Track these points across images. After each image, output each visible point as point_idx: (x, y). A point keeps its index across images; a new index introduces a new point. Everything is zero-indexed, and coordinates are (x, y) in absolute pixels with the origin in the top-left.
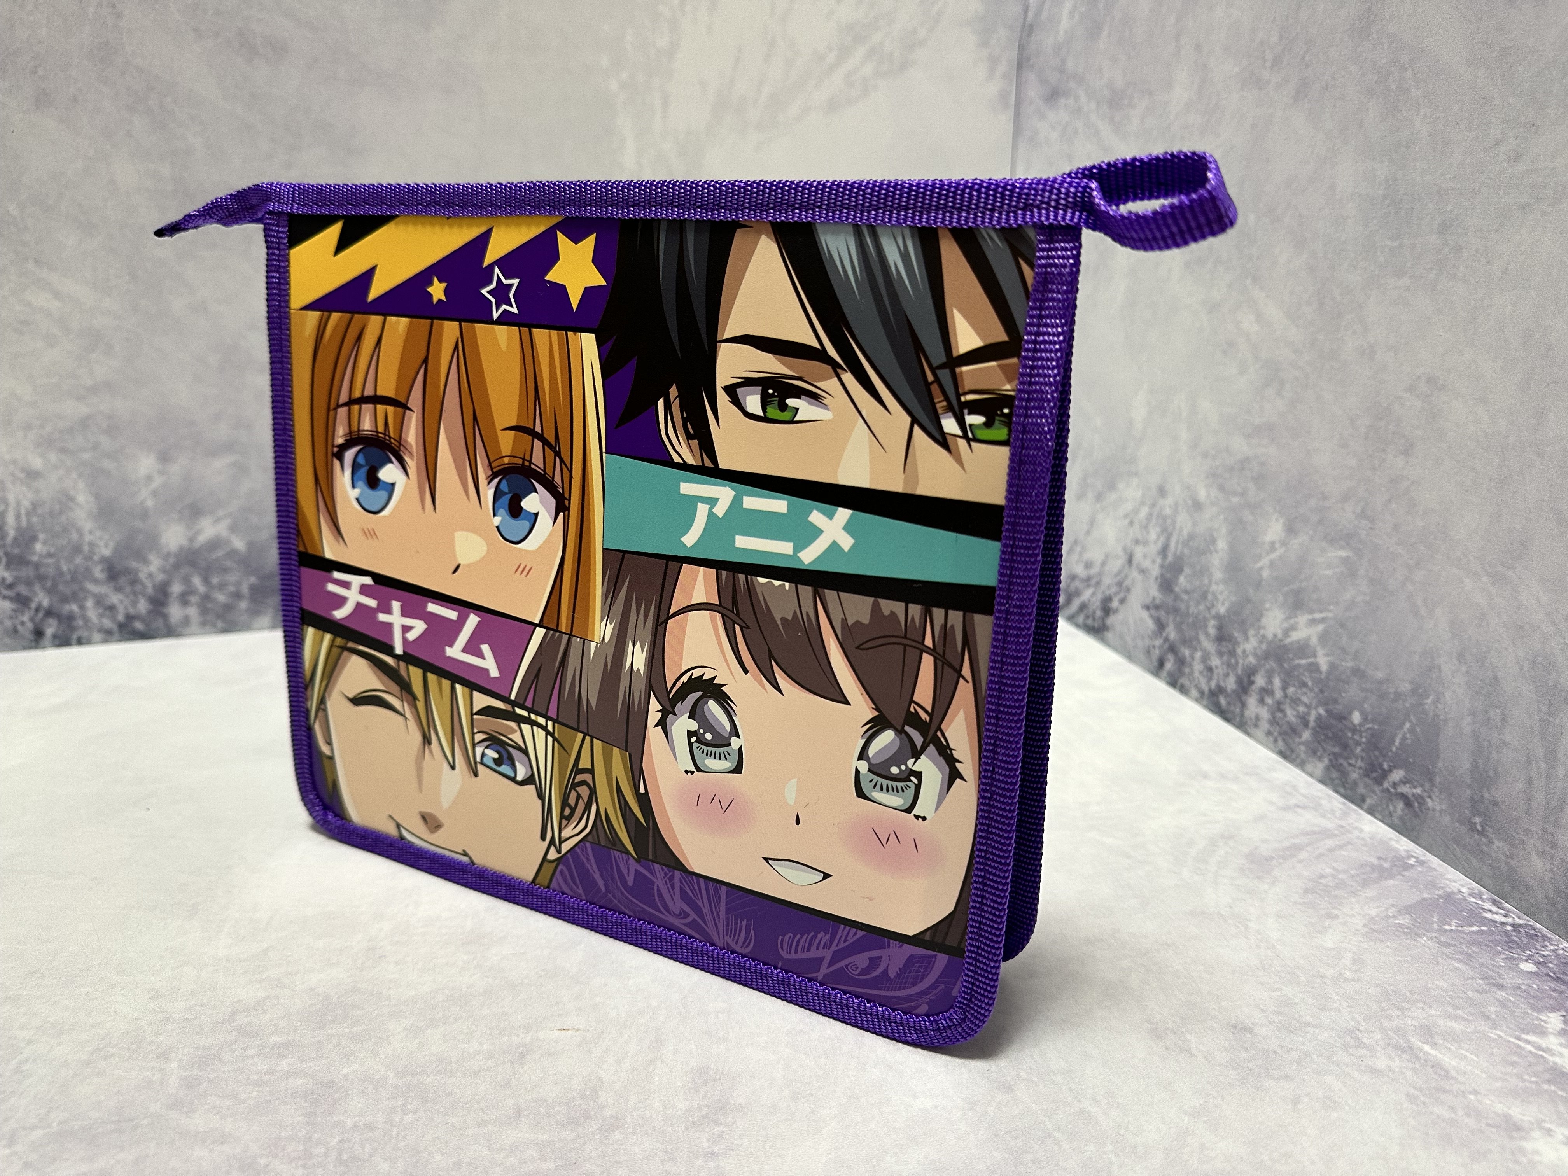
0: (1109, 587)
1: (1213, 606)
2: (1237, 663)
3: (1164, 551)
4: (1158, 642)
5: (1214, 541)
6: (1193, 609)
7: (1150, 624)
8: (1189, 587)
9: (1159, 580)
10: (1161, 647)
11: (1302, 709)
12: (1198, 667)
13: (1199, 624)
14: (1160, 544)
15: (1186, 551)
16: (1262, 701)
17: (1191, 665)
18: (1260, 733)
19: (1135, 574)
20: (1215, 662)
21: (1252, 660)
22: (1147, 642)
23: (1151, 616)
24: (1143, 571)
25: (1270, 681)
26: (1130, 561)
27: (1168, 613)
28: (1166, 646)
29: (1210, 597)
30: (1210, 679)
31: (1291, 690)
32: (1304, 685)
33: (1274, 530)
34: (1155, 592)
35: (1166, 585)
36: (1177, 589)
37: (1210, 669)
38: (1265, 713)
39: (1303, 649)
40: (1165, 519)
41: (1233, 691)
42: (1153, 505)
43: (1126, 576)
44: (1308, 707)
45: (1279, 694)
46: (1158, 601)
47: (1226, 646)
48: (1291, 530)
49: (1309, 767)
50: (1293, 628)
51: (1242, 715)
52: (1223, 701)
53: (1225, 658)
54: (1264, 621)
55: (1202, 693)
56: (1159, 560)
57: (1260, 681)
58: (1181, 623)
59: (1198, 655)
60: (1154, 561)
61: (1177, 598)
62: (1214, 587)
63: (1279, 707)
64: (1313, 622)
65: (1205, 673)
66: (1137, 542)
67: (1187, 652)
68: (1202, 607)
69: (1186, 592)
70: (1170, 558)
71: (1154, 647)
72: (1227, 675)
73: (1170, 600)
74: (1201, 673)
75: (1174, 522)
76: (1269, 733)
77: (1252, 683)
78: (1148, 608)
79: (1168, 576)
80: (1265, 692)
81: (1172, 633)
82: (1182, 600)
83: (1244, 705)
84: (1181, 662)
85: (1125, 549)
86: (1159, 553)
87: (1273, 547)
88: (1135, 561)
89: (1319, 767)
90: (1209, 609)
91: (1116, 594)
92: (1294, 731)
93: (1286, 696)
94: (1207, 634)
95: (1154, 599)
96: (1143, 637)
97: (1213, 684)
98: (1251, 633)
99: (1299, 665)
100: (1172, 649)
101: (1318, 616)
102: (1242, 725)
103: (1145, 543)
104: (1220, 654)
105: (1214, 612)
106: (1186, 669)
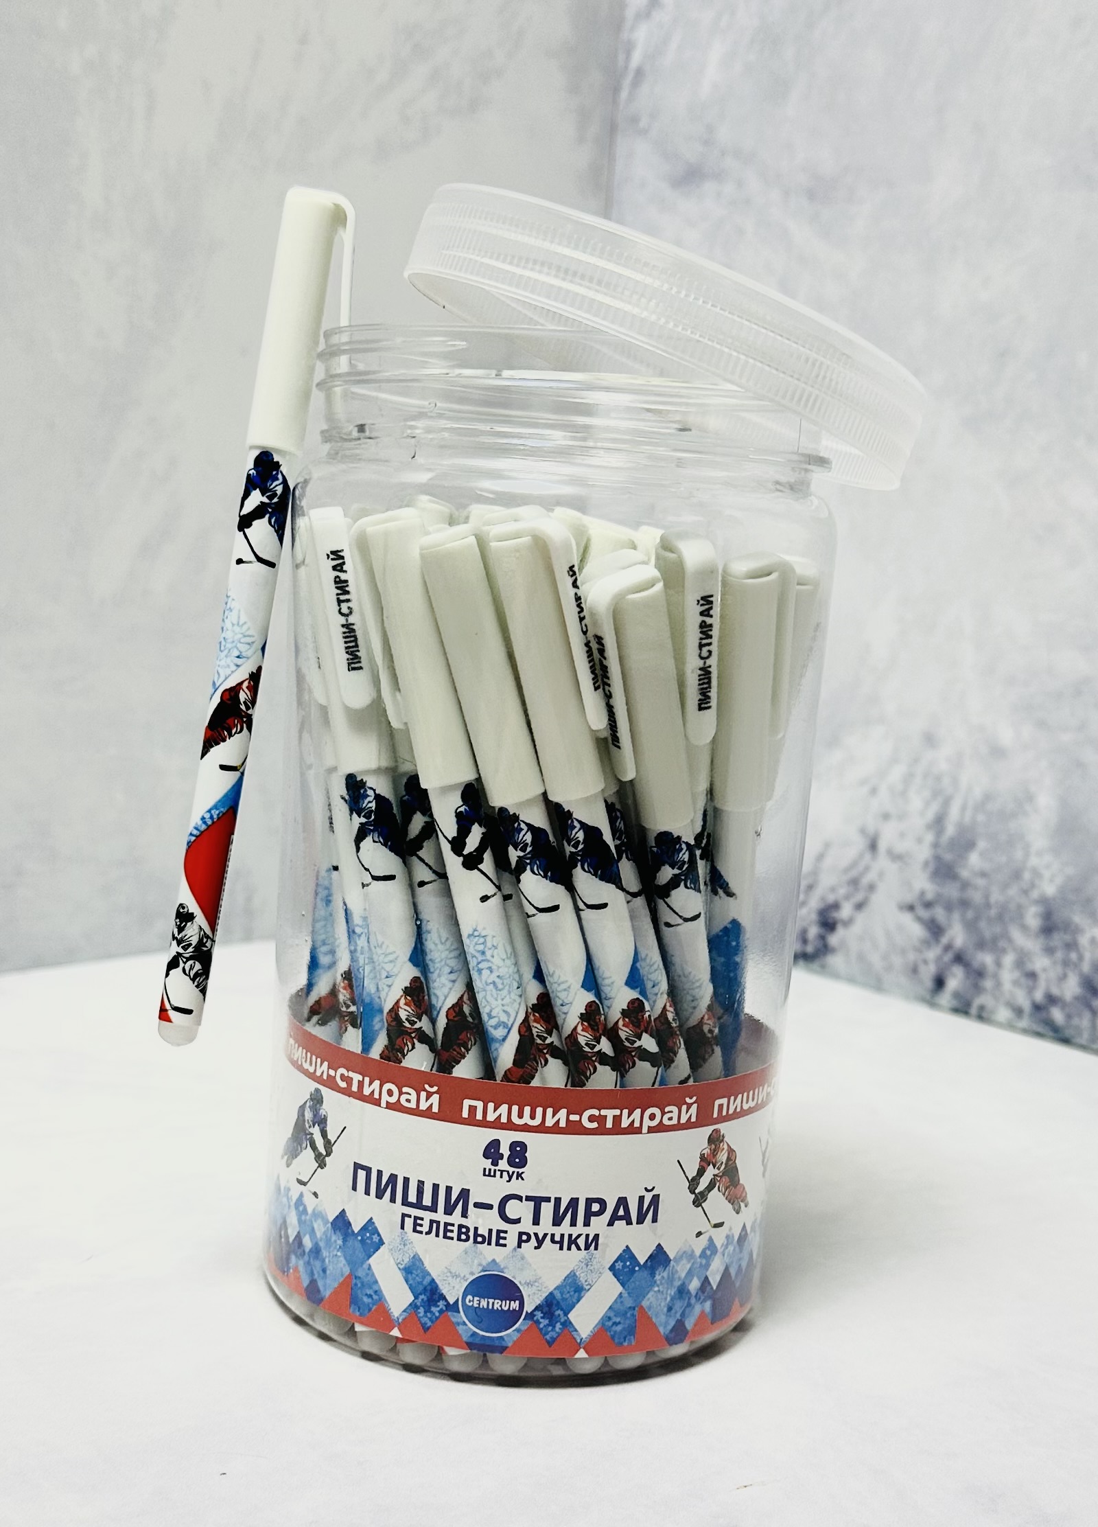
0: (833, 889)
1: (1033, 885)
2: (1081, 958)
3: (938, 823)
4: (932, 954)
5: (1030, 798)
6: (996, 897)
7: (917, 931)
8: (987, 866)
9: (931, 867)
10: (939, 959)
12: (1008, 975)
13: (1007, 915)
14: (930, 815)
15: (981, 818)
17: (996, 976)
19: (883, 862)
20: (1040, 963)
22: (912, 956)
23: (919, 919)
24: (896, 857)
26: (873, 846)
27: (949, 908)
28: (948, 957)
29: (1027, 876)
30: (1031, 990)
34: (922, 883)
35: (943, 870)
36: (964, 874)
37: (1032, 975)
40: (938, 778)
41: (1077, 998)
42: (916, 761)
43: (867, 869)
46: (930, 896)
47: (1058, 939)
52: (1057, 1015)
53: (1059, 955)
55: (1019, 1012)
56: (929, 838)
58: (977, 918)
59: (1009, 960)
60: (919, 840)
61: (965, 885)
62: (1034, 861)
65: (1023, 980)
66: (886, 817)
67: (987, 959)
68: (1013, 891)
69: (983, 874)
70: (950, 830)
71: (925, 962)
72: (1064, 977)
73: (952, 891)
74: (1016, 983)
75: (955, 781)
78: (911, 908)
79: (948, 857)
81: (957, 935)
82: (976, 888)
84: (977, 974)
85: (863, 831)
86: (929, 827)
88: (882, 845)
90: (1025, 892)
91: (847, 897)
94: (1024, 928)
95: (923, 893)
96: (903, 952)
97: (1039, 996)
100: (959, 959)
103: (902, 817)
104: (1050, 951)
105: (1035, 894)
106: (988, 984)
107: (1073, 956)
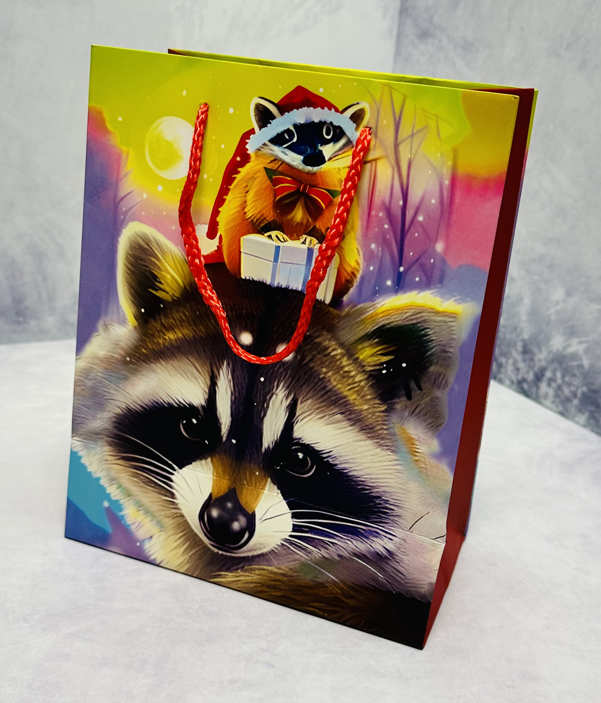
1: (520, 334)
2: (534, 366)
5: (521, 299)
11: (573, 388)
12: (510, 368)
13: (511, 344)
16: (549, 385)
17: (505, 368)
18: (548, 403)
20: (521, 365)
21: (544, 364)
25: (554, 373)
29: (518, 330)
30: (517, 375)
31: (567, 379)
32: (574, 375)
33: (558, 294)
37: (518, 369)
38: (551, 392)
39: (574, 356)
41: (532, 381)
44: (577, 387)
45: (559, 381)
47: (528, 356)
48: (569, 293)
49: (577, 419)
50: (569, 346)
51: (537, 393)
52: (525, 386)
53: (527, 363)
54: (552, 342)
55: (512, 383)
57: (548, 374)
59: (511, 362)
62: (521, 325)
63: (559, 388)
64: (581, 342)
65: (515, 371)
68: (513, 335)
72: (528, 372)
74: (512, 371)
76: (553, 402)
77: (543, 375)
80: (551, 380)
83: (538, 388)
87: (557, 302)
89: (582, 418)
90: (518, 336)
92: (568, 400)
93: (563, 382)
94: (516, 350)
97: (520, 377)
98: (544, 349)
99: (572, 366)
101: (583, 339)
102: (537, 399)
104: (524, 361)
105: (521, 338)
106: (503, 370)
107: (532, 364)
